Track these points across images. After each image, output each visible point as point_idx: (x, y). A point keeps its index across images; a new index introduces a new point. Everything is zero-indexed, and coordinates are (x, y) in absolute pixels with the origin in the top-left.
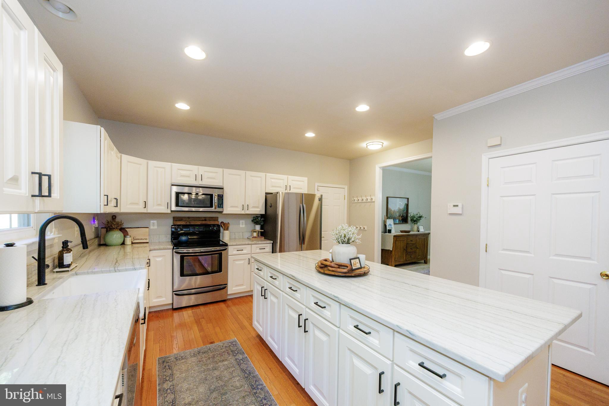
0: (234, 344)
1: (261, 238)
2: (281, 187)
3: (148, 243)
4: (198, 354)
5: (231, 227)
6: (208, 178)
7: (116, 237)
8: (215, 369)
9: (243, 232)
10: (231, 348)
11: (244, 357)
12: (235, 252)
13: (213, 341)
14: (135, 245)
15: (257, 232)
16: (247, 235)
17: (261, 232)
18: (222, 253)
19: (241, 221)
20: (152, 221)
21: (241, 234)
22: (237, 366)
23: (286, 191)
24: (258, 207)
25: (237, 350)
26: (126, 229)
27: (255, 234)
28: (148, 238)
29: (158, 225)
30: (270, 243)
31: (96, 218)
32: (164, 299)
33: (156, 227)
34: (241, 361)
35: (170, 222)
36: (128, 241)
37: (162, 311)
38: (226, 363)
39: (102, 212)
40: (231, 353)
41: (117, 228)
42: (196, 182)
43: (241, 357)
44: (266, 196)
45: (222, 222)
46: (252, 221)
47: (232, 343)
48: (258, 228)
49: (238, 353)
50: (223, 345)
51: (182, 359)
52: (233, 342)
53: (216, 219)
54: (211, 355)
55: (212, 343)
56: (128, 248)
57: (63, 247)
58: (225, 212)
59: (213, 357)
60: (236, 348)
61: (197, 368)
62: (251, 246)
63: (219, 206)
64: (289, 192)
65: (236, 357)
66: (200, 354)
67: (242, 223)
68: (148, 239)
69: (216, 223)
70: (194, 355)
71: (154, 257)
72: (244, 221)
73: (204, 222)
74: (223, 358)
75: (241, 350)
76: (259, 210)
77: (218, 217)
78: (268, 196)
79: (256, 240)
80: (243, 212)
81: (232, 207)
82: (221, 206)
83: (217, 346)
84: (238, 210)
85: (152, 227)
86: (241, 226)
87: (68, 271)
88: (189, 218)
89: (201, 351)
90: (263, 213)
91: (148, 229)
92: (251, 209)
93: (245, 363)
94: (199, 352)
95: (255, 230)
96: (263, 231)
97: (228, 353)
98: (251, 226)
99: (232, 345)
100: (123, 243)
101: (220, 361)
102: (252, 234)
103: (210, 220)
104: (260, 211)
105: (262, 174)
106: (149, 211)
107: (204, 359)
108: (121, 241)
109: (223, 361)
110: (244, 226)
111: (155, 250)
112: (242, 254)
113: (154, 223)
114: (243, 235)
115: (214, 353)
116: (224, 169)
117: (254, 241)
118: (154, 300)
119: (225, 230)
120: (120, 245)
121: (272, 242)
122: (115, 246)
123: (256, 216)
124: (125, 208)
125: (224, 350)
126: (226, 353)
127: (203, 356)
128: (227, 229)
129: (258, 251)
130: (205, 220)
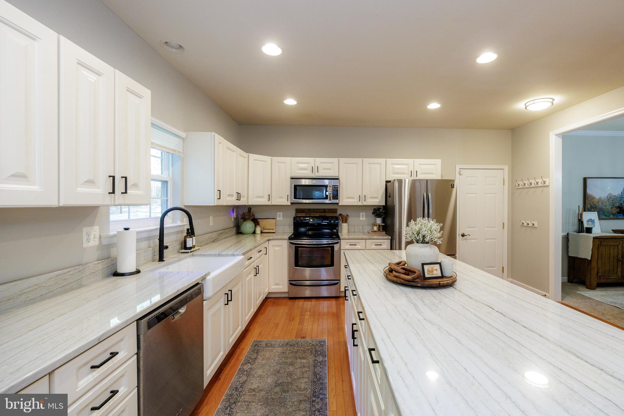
0: (322, 344)
1: (382, 233)
2: (405, 173)
3: (274, 233)
4: (286, 345)
5: (350, 220)
6: (324, 169)
7: (248, 226)
8: (292, 365)
9: (363, 226)
10: (317, 347)
11: (324, 360)
12: (348, 247)
13: (305, 336)
14: (263, 234)
15: (377, 226)
16: (367, 229)
17: (383, 226)
18: (333, 246)
19: (361, 214)
20: (278, 213)
21: (361, 227)
22: (312, 368)
23: (412, 178)
24: (376, 198)
25: (322, 351)
26: (258, 220)
27: (375, 228)
28: (274, 228)
29: (283, 217)
30: (389, 239)
31: (235, 210)
32: (281, 287)
33: (281, 219)
34: (319, 363)
35: (293, 214)
36: (258, 230)
37: (280, 298)
38: (304, 361)
39: (215, 205)
40: (314, 352)
41: (249, 219)
42: (313, 174)
43: (321, 359)
44: (386, 185)
45: (340, 214)
46: (373, 213)
47: (320, 342)
48: (379, 221)
49: (320, 354)
50: (311, 342)
51: (271, 347)
52: (322, 342)
53: (335, 211)
54: (296, 349)
55: (303, 338)
56: (258, 236)
57: (187, 233)
58: (340, 204)
59: (296, 352)
60: (321, 348)
61: (277, 359)
62: (366, 241)
63: (334, 197)
64: (415, 178)
65: (316, 358)
66: (287, 346)
67: (363, 215)
68: (274, 230)
69: (334, 215)
70: (282, 346)
71: (273, 246)
72: (364, 213)
73: (322, 214)
74: (304, 356)
75: (325, 352)
76: (378, 200)
77: (337, 209)
78: (388, 184)
79: (375, 234)
80: (360, 204)
81: (348, 198)
82: (336, 197)
83: (306, 342)
84: (354, 202)
85: (278, 219)
86: (361, 219)
87: (188, 252)
88: (309, 210)
89: (290, 344)
90: (384, 204)
91: (275, 220)
92: (369, 200)
93: (321, 366)
94: (287, 344)
95: (376, 223)
96: (383, 224)
97: (311, 351)
98: (372, 218)
99: (319, 345)
100: (254, 233)
101: (300, 358)
102: (373, 228)
103: (329, 212)
104: (379, 202)
105: (383, 161)
106: (273, 204)
107: (288, 352)
108: (252, 230)
109: (303, 358)
110: (364, 219)
111: (273, 239)
112: (355, 249)
113: (280, 215)
114: (363, 228)
115: (299, 348)
116: (339, 158)
117: (374, 235)
118: (273, 287)
119: (343, 222)
120: (252, 234)
121: (390, 237)
122: (247, 234)
123: (377, 208)
124: (253, 201)
125: (309, 347)
126: (309, 351)
127: (289, 349)
128: (346, 222)
129: (374, 247)
130: (325, 212)
